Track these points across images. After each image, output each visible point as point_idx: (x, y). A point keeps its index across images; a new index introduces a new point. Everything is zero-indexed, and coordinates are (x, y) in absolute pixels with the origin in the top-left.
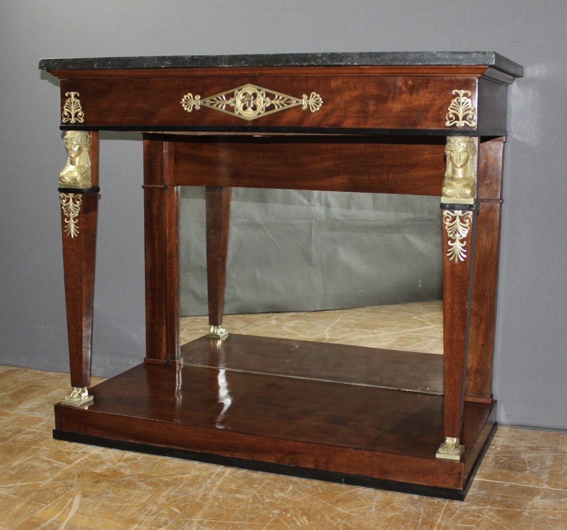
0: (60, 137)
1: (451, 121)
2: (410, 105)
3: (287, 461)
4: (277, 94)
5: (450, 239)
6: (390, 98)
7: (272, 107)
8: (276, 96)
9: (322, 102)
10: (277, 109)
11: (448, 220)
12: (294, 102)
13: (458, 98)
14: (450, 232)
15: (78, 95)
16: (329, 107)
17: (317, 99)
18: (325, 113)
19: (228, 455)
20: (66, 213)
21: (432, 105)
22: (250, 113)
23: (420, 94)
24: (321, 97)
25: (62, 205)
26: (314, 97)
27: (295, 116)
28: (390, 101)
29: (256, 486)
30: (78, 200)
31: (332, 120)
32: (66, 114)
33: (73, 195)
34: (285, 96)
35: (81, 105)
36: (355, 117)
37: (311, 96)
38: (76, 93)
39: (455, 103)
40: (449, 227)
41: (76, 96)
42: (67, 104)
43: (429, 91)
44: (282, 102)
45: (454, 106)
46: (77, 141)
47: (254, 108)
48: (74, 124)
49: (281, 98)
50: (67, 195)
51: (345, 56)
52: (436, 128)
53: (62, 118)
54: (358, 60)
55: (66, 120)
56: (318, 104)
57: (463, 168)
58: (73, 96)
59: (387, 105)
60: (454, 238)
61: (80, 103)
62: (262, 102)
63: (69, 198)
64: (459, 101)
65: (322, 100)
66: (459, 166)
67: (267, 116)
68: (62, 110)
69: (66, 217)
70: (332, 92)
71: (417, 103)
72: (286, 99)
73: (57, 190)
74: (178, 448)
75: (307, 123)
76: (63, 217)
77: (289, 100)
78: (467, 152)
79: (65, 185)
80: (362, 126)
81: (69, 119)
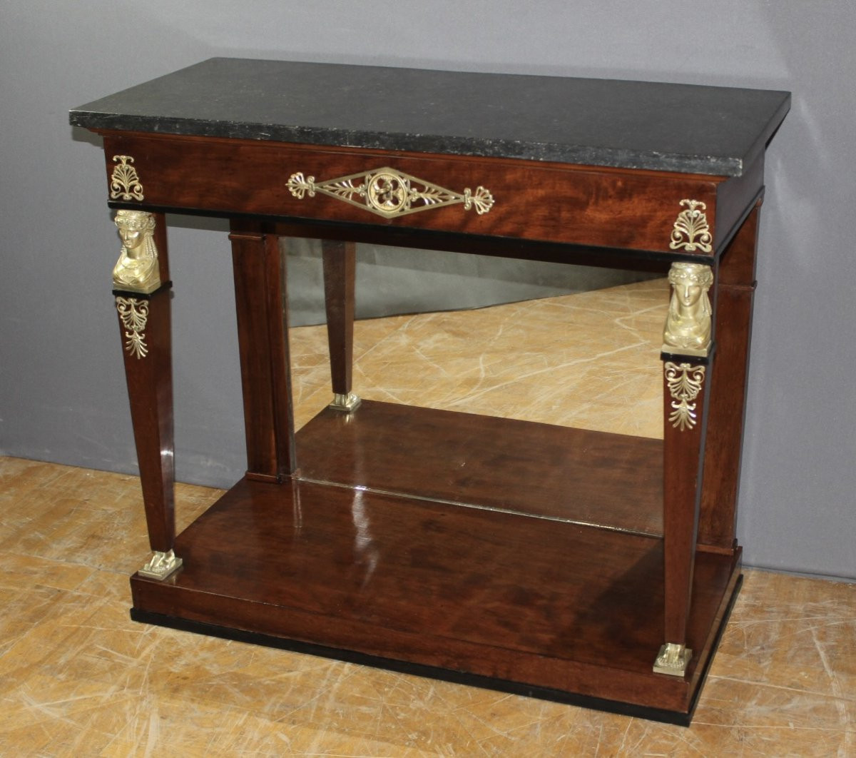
0: (108, 217)
1: (677, 242)
2: (619, 216)
3: (454, 665)
4: (427, 185)
5: (674, 399)
6: (591, 203)
7: (420, 202)
8: (427, 188)
9: (493, 201)
10: (427, 206)
11: (671, 374)
12: (452, 197)
13: (687, 211)
14: (674, 390)
15: (133, 160)
16: (503, 209)
17: (485, 196)
18: (498, 217)
19: (375, 654)
20: (127, 324)
21: (650, 218)
22: (389, 209)
23: (634, 202)
24: (491, 193)
25: (119, 314)
26: (481, 194)
27: (455, 217)
28: (591, 208)
29: (386, 689)
30: (143, 308)
31: (508, 228)
32: (116, 186)
33: (136, 300)
34: (439, 188)
35: (138, 176)
36: (541, 226)
37: (477, 192)
38: (129, 157)
39: (684, 218)
40: (672, 384)
41: (128, 162)
42: (117, 172)
43: (647, 198)
44: (436, 196)
45: (682, 222)
46: (135, 227)
47: (395, 201)
48: (130, 201)
49: (433, 190)
50: (127, 300)
51: (525, 147)
52: (656, 250)
53: (110, 192)
54: (545, 154)
55: (117, 194)
56: (487, 204)
57: (693, 306)
58: (124, 162)
59: (586, 213)
60: (679, 399)
61: (137, 171)
62: (406, 193)
63: (130, 305)
64: (689, 215)
65: (494, 199)
66: (688, 304)
67: (414, 214)
68: (110, 181)
69: (127, 330)
70: (508, 188)
71: (629, 213)
72: (441, 193)
73: (111, 292)
74: (306, 641)
75: (472, 229)
76: (123, 330)
77: (444, 194)
78: (698, 286)
79: (122, 287)
80: (551, 239)
81: (121, 194)
